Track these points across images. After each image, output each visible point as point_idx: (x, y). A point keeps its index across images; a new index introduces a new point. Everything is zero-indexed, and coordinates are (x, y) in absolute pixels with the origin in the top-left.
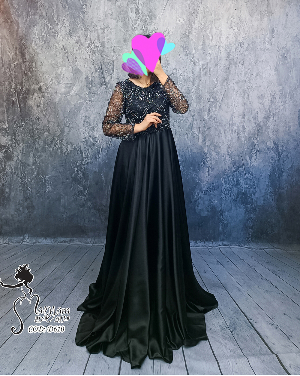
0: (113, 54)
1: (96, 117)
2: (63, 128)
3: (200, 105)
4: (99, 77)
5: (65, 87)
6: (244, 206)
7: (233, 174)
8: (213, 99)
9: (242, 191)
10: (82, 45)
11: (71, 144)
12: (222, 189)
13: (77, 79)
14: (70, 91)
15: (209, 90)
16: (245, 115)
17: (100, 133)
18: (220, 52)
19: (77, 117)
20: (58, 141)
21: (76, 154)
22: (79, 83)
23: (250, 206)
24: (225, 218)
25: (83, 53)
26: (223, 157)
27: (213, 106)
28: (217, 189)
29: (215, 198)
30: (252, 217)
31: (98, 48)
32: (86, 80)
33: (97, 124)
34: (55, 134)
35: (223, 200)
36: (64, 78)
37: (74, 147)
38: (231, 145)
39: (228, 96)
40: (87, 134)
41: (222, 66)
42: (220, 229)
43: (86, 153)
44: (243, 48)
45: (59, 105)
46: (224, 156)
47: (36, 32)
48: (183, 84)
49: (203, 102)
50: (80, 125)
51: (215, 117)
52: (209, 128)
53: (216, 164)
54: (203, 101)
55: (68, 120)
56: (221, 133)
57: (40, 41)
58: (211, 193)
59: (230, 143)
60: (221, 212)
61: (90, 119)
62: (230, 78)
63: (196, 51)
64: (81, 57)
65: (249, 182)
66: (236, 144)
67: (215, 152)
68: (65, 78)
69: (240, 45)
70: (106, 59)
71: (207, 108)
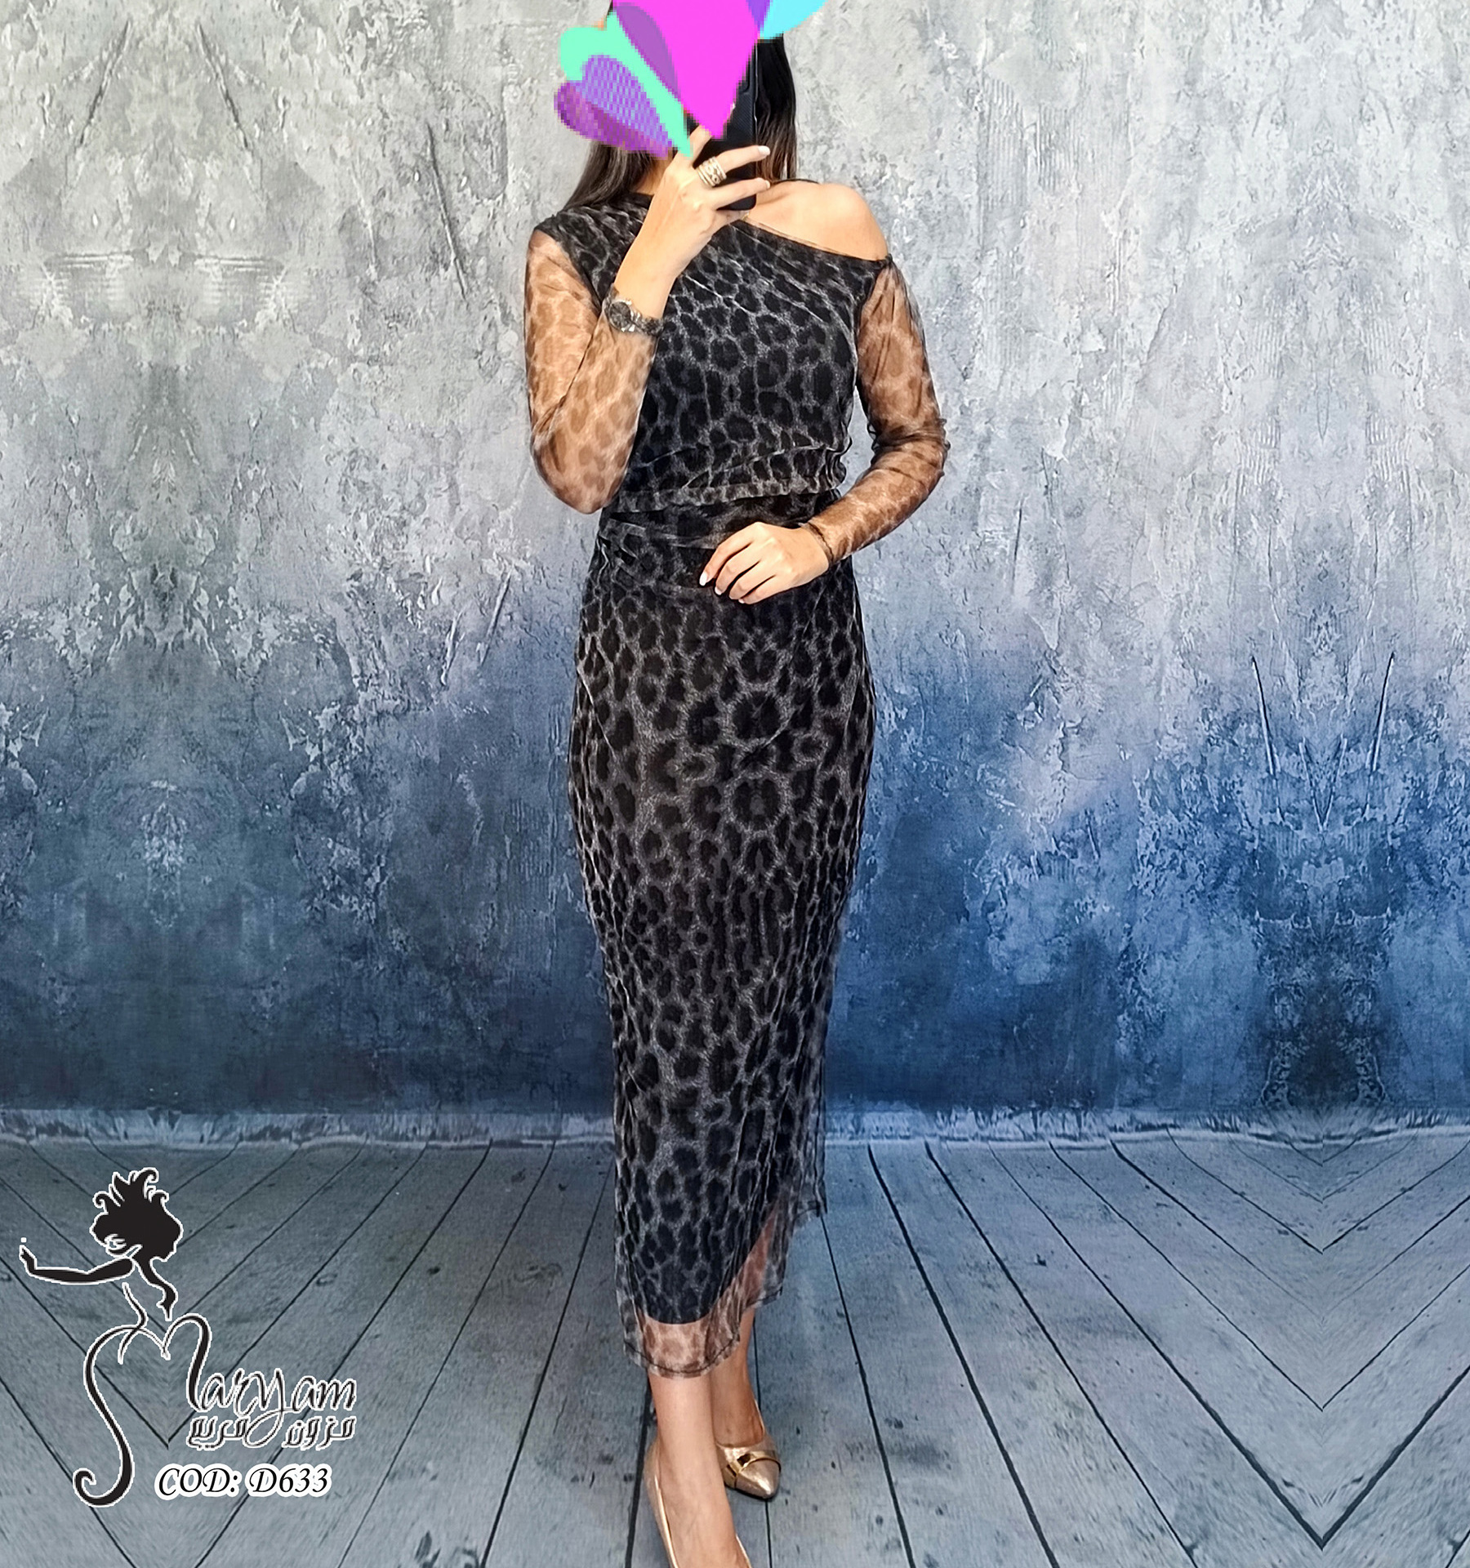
0: (498, 72)
1: (413, 458)
2: (225, 517)
3: (1021, 375)
4: (421, 217)
5: (220, 279)
6: (1255, 923)
7: (1204, 759)
8: (1099, 338)
9: (1249, 846)
10: (311, 18)
11: (281, 608)
12: (1140, 842)
13: (289, 232)
14: (255, 302)
15: (1072, 284)
16: (1278, 427)
17: (439, 551)
18: (1137, 46)
19: (302, 454)
20: (204, 598)
21: (313, 664)
22: (302, 252)
23: (1288, 923)
24: (1148, 991)
25: (318, 69)
26: (1147, 668)
27: (1100, 380)
28: (1109, 846)
29: (1097, 890)
30: (1297, 985)
31: (413, 39)
32: (345, 235)
33: (420, 496)
34: (181, 559)
35: (1140, 899)
36: (214, 228)
37: (299, 625)
38: (1197, 599)
39: (1190, 315)
40: (369, 555)
41: (1154, 137)
42: (1123, 1047)
43: (370, 663)
44: (1277, 22)
45: (197, 388)
46: (1155, 663)
48: (924, 248)
49: (1044, 356)
50: (320, 505)
51: (1114, 447)
52: (1076, 513)
53: (1107, 703)
54: (1040, 350)
55: (250, 474)
56: (1142, 534)
58: (1077, 863)
59: (1187, 589)
60: (1130, 964)
61: (380, 466)
62: (1201, 207)
63: (996, 43)
64: (311, 96)
65: (1287, 796)
66: (1223, 592)
67: (1104, 640)
68: (222, 228)
70: (458, 104)
71: (1068, 395)
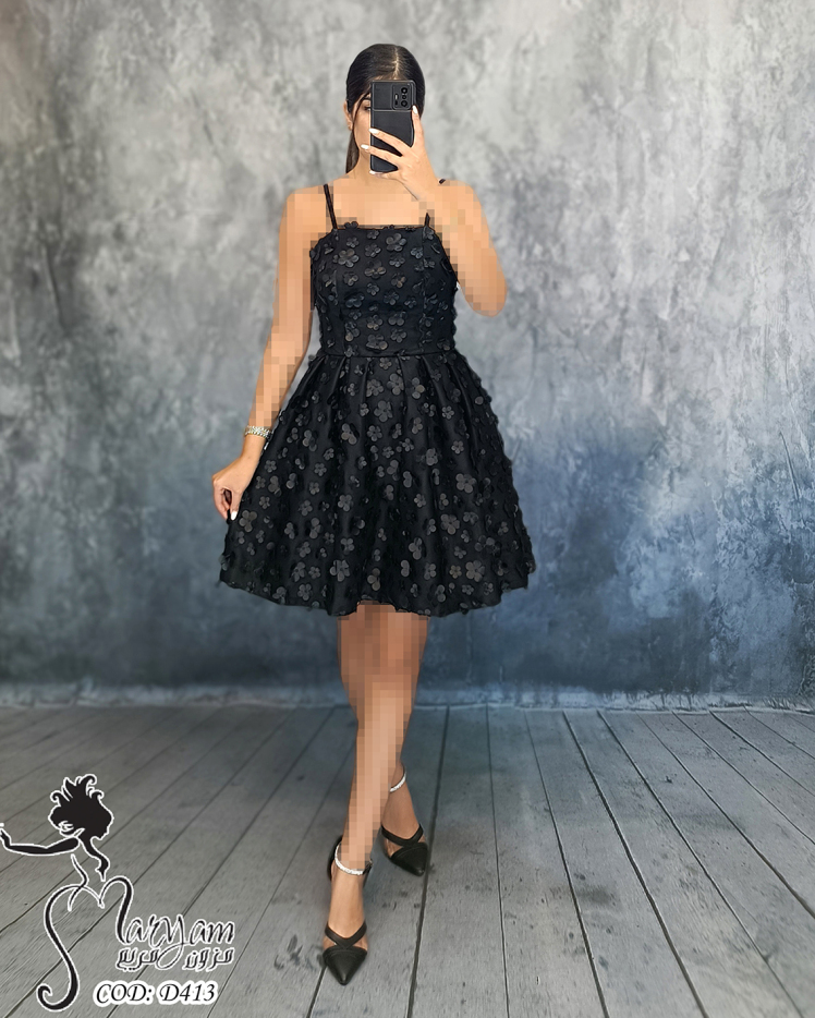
2: (193, 357)
3: (645, 275)
5: (198, 226)
6: (792, 586)
7: (755, 490)
8: (687, 254)
9: (785, 541)
10: (253, 86)
11: (224, 408)
12: (719, 536)
13: (237, 200)
14: (216, 238)
15: (673, 225)
16: (787, 301)
18: (704, 98)
19: (239, 321)
20: (178, 404)
22: (243, 210)
23: (811, 585)
24: (729, 624)
25: (256, 113)
26: (717, 436)
27: (687, 277)
28: (700, 536)
29: (694, 562)
31: (308, 97)
32: (267, 201)
34: (166, 381)
35: (721, 570)
36: (196, 197)
38: (745, 397)
39: (736, 241)
41: (716, 145)
42: (714, 657)
44: (780, 85)
45: (182, 285)
46: (723, 434)
47: (103, 49)
49: (657, 265)
51: (696, 313)
52: (675, 350)
53: (695, 455)
54: (654, 262)
56: (712, 360)
57: (115, 78)
58: (681, 545)
59: (739, 392)
60: (717, 609)
62: (741, 183)
63: (626, 97)
64: (251, 127)
65: (806, 512)
66: (759, 394)
67: (692, 421)
68: (200, 198)
69: (773, 76)
71: (670, 285)
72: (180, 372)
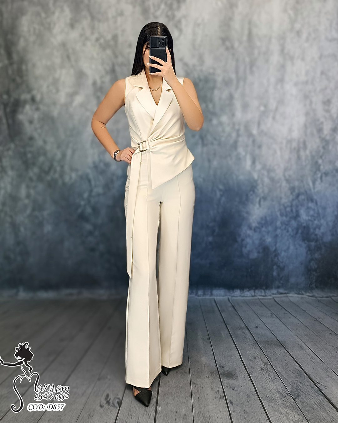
6: (306, 243)
7: (292, 204)
9: (303, 225)
12: (277, 224)
28: (270, 225)
29: (268, 235)
38: (289, 168)
46: (280, 183)
49: (251, 112)
52: (260, 147)
60: (276, 253)
66: (295, 166)
71: (257, 120)
72: (59, 155)
